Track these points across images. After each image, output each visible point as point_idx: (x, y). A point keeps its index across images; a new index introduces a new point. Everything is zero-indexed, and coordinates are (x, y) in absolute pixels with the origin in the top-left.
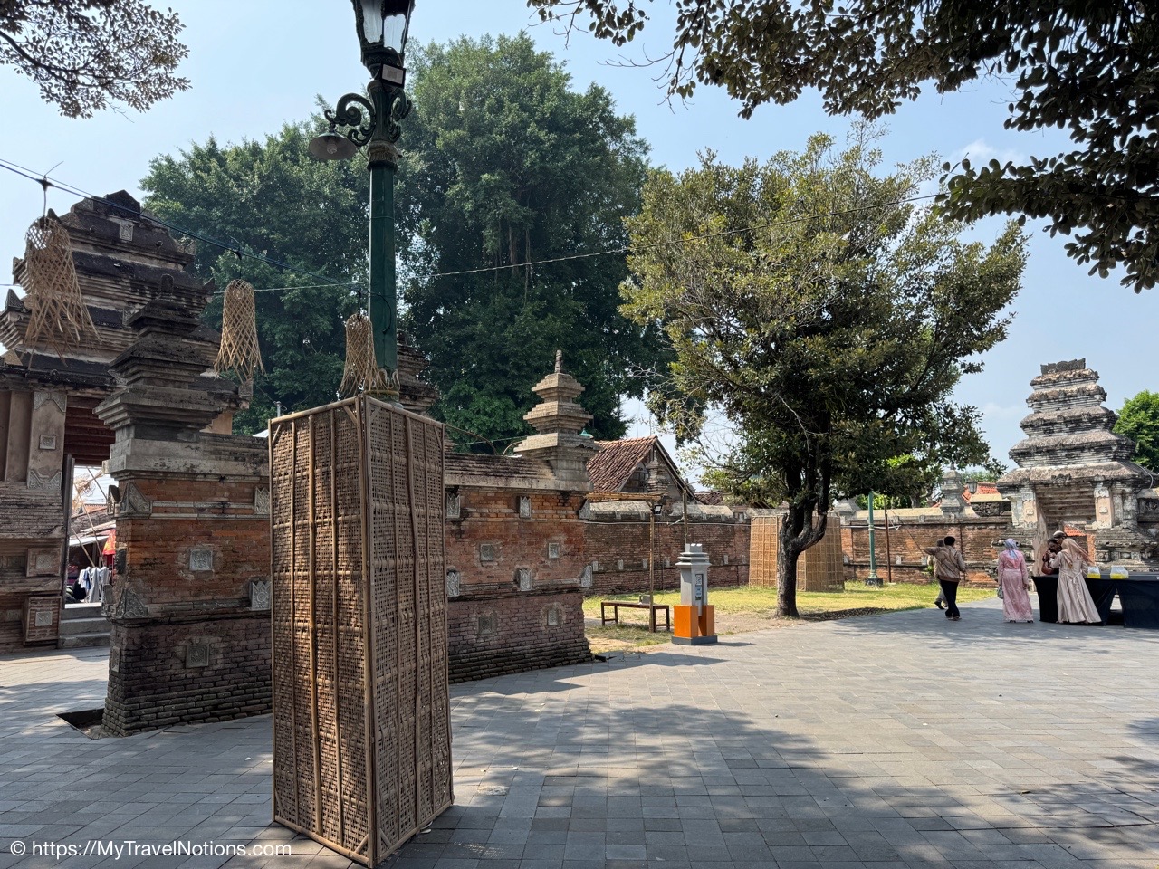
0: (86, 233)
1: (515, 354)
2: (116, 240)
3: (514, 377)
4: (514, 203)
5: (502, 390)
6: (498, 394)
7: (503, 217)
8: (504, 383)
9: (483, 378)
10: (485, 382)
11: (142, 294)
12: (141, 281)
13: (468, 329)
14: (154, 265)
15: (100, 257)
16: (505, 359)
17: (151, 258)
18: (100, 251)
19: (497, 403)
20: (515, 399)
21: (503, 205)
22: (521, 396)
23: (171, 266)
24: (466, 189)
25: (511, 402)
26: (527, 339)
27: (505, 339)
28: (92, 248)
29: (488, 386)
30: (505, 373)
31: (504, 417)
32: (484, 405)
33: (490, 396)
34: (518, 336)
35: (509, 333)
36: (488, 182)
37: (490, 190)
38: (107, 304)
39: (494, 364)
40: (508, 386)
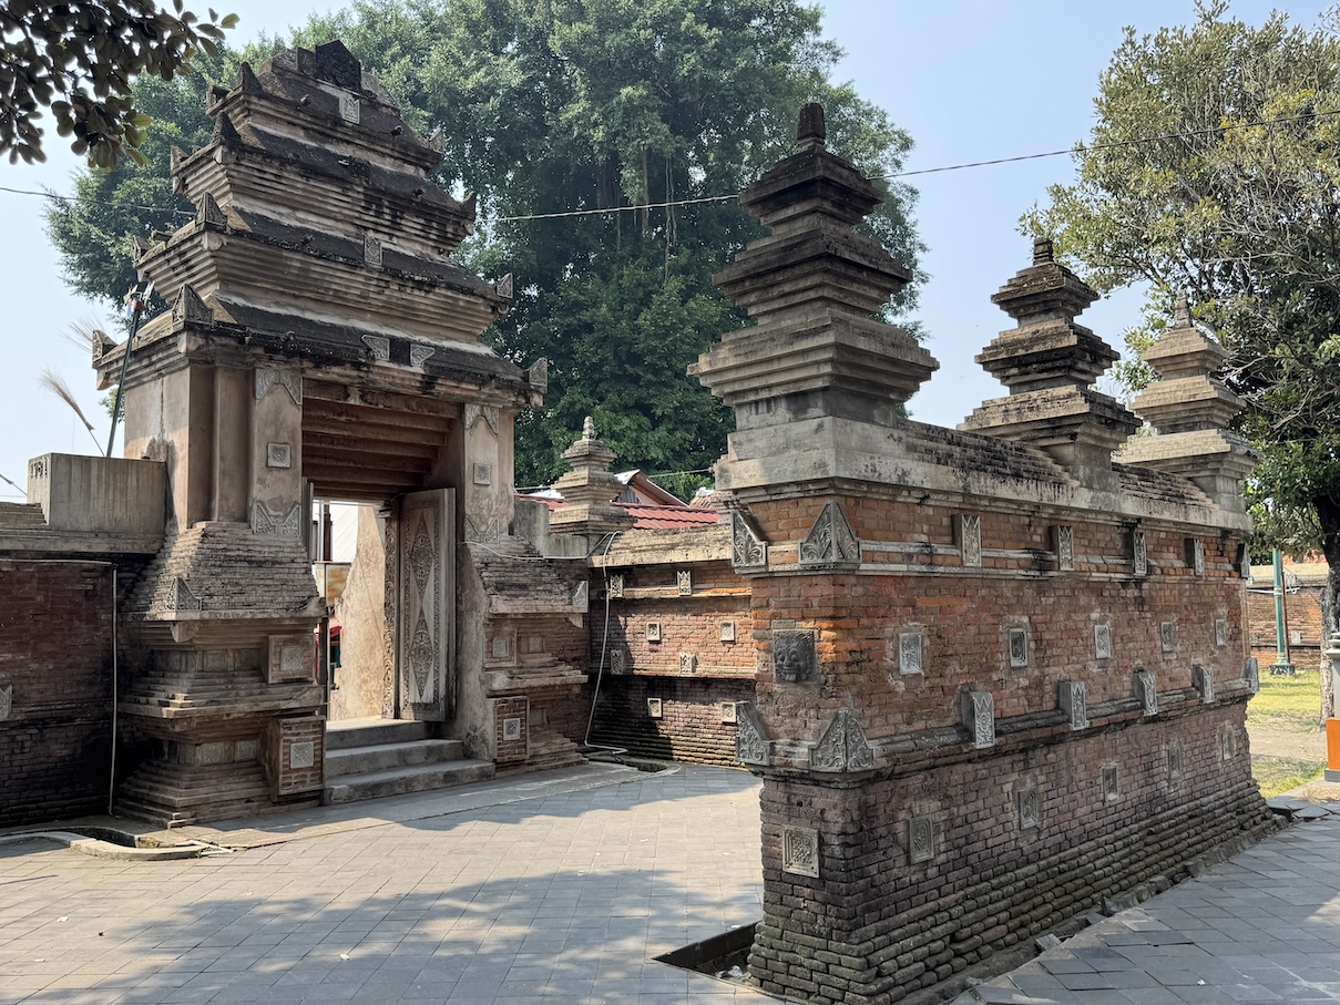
0: (296, 106)
1: (652, 351)
2: (338, 122)
3: (650, 384)
4: (665, 128)
5: (631, 402)
6: (626, 409)
7: (650, 149)
8: (632, 394)
9: (603, 386)
10: (607, 391)
11: (379, 214)
12: (379, 191)
13: (586, 316)
14: (387, 165)
15: (317, 149)
16: (636, 359)
17: (383, 155)
18: (313, 139)
19: (626, 422)
20: (651, 416)
21: (651, 131)
22: (659, 412)
23: (410, 170)
24: (592, 110)
25: (645, 421)
26: (668, 331)
27: (637, 329)
28: (301, 133)
29: (612, 397)
30: (635, 380)
31: (636, 442)
32: (609, 424)
33: (614, 410)
34: (657, 326)
35: (645, 319)
36: (630, 99)
37: (631, 110)
38: (331, 228)
39: (620, 366)
40: (641, 398)
